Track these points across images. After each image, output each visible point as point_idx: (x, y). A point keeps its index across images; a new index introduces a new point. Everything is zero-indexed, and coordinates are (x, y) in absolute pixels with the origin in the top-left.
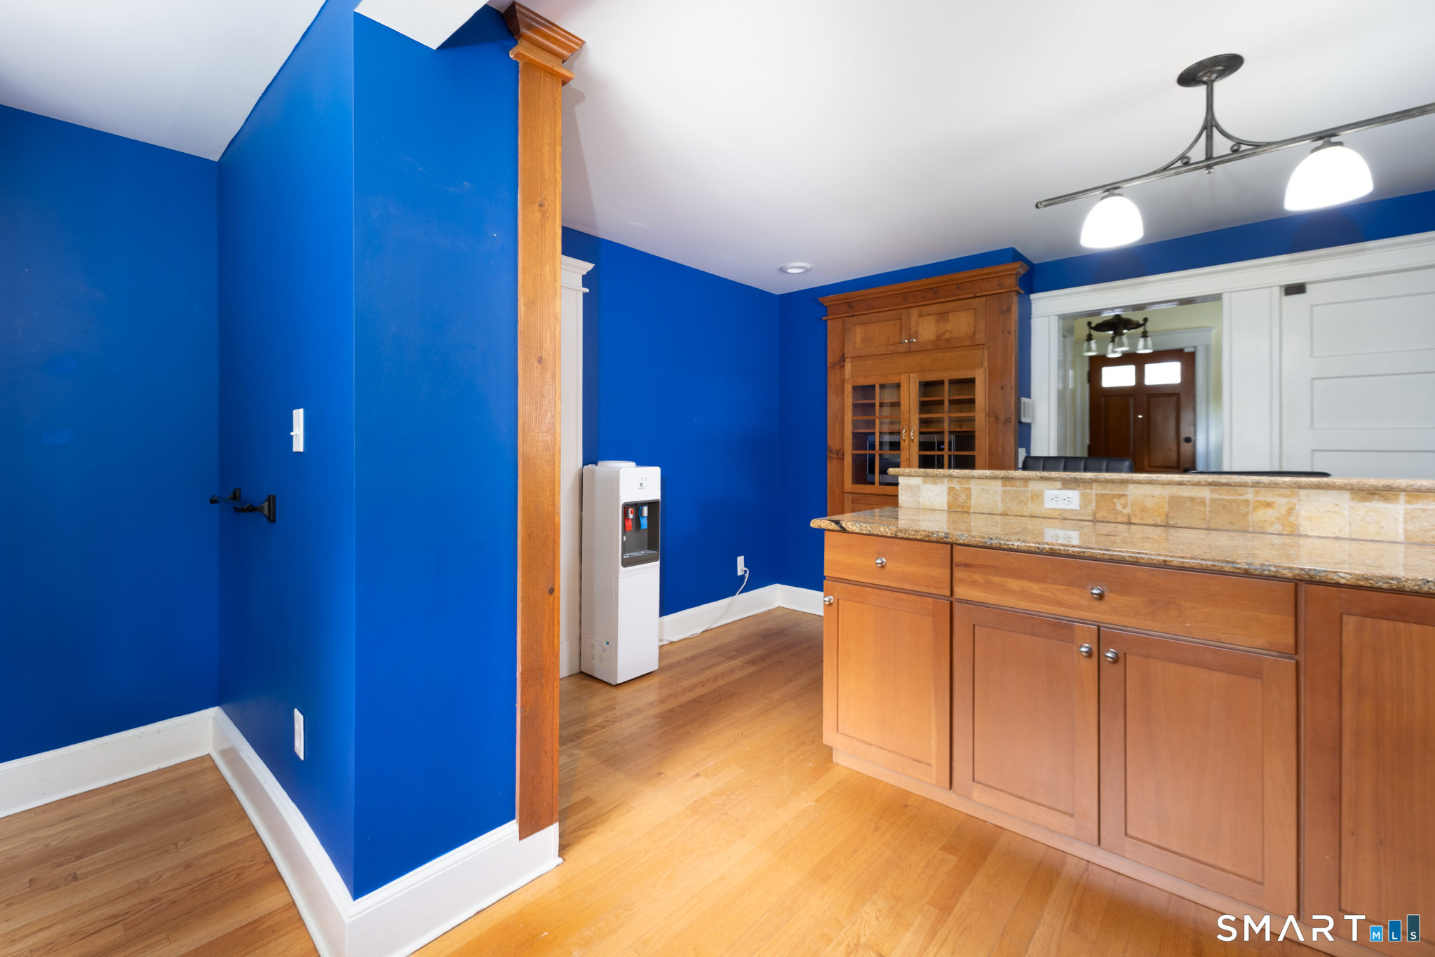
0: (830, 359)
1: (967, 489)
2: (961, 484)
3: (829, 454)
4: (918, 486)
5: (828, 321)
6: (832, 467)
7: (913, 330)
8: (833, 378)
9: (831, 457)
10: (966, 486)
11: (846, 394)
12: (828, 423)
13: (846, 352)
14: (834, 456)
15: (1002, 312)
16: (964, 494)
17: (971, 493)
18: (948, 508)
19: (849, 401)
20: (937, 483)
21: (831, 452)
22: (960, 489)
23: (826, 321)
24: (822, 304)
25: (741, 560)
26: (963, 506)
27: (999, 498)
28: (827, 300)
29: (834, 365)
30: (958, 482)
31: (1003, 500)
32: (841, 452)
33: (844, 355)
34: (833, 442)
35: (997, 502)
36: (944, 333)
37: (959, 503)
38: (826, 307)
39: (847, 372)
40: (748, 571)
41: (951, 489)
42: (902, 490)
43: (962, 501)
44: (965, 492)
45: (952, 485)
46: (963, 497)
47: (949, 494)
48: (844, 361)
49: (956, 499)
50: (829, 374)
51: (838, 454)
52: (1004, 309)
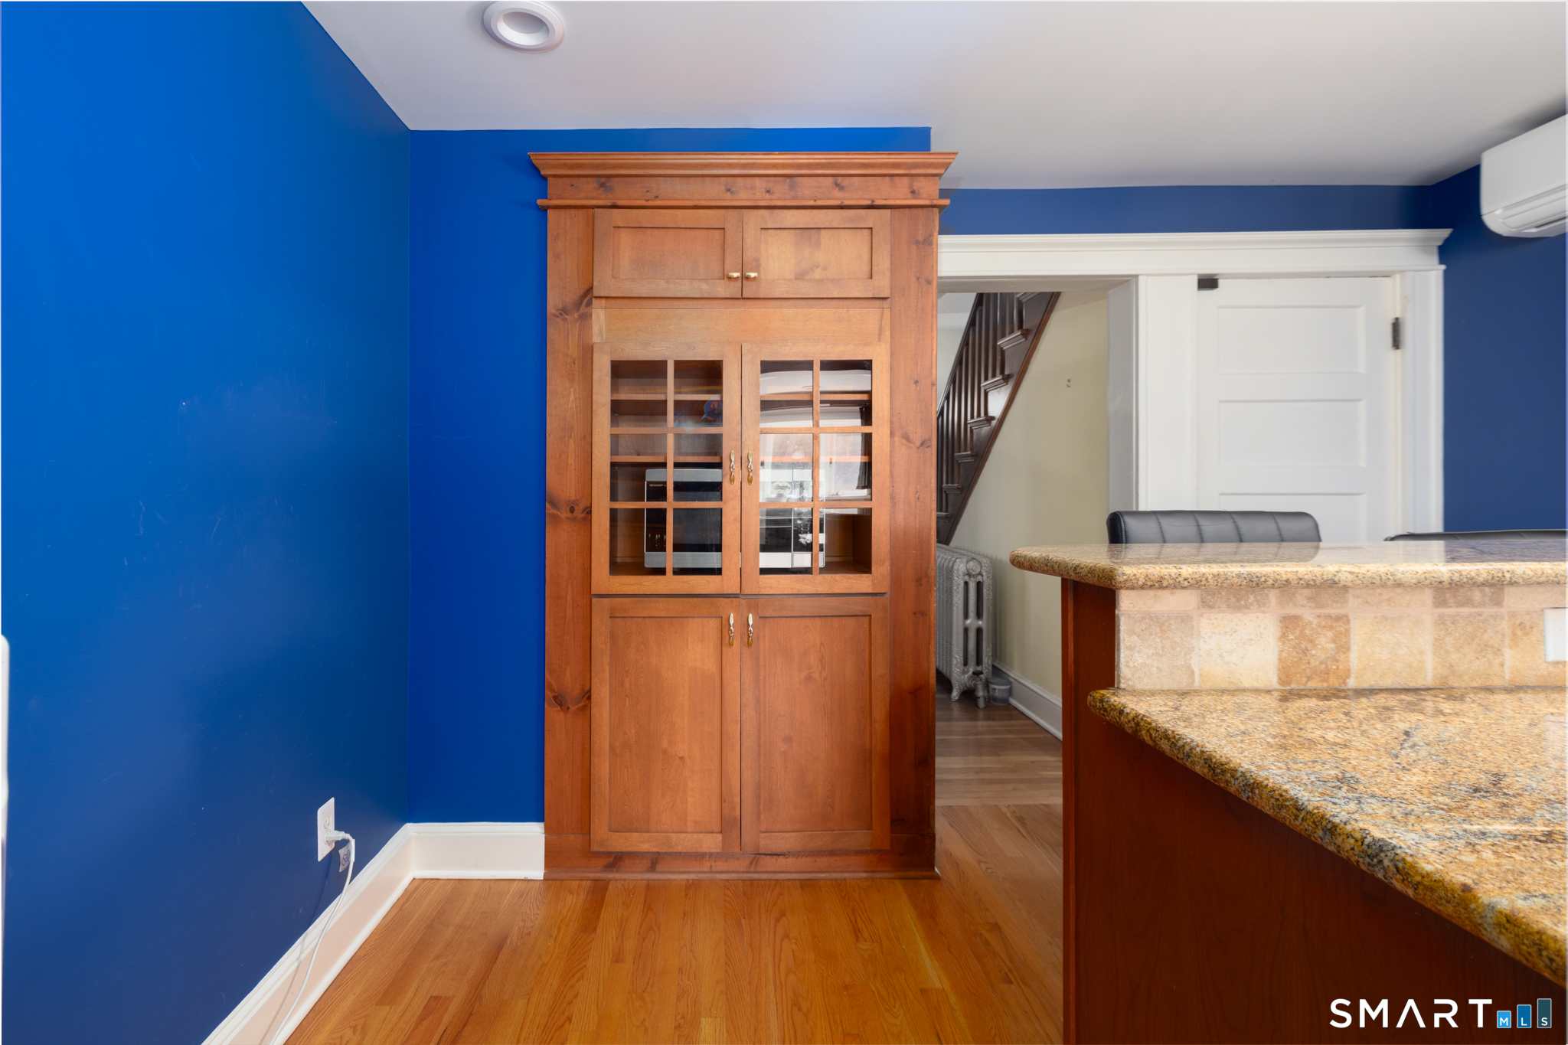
0: (554, 299)
1: (1338, 618)
2: (1319, 606)
3: (549, 509)
4: (1185, 619)
5: (549, 212)
6: (558, 540)
7: (749, 254)
8: (560, 339)
9: (555, 517)
10: (1332, 611)
11: (596, 376)
12: (549, 440)
13: (595, 284)
14: (564, 514)
15: (917, 242)
16: (1330, 634)
17: (1348, 631)
18: (1282, 682)
19: (603, 394)
20: (1247, 607)
21: (554, 505)
22: (1315, 622)
23: (544, 210)
24: (536, 169)
25: (326, 813)
26: (1327, 672)
27: (1425, 640)
28: (547, 161)
29: (564, 311)
30: (1309, 599)
31: (1438, 644)
32: (582, 506)
33: (591, 289)
34: (561, 481)
35: (1421, 653)
36: (812, 269)
37: (1314, 663)
38: (544, 178)
39: (595, 329)
40: (353, 842)
41: (1289, 623)
42: (1132, 633)
43: (1322, 656)
44: (1331, 628)
45: (1291, 610)
46: (1325, 643)
47: (1283, 636)
48: (589, 304)
49: (1305, 651)
50: (550, 329)
51: (572, 510)
52: (920, 238)
